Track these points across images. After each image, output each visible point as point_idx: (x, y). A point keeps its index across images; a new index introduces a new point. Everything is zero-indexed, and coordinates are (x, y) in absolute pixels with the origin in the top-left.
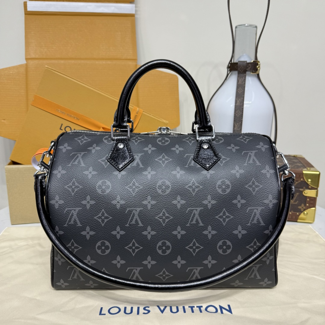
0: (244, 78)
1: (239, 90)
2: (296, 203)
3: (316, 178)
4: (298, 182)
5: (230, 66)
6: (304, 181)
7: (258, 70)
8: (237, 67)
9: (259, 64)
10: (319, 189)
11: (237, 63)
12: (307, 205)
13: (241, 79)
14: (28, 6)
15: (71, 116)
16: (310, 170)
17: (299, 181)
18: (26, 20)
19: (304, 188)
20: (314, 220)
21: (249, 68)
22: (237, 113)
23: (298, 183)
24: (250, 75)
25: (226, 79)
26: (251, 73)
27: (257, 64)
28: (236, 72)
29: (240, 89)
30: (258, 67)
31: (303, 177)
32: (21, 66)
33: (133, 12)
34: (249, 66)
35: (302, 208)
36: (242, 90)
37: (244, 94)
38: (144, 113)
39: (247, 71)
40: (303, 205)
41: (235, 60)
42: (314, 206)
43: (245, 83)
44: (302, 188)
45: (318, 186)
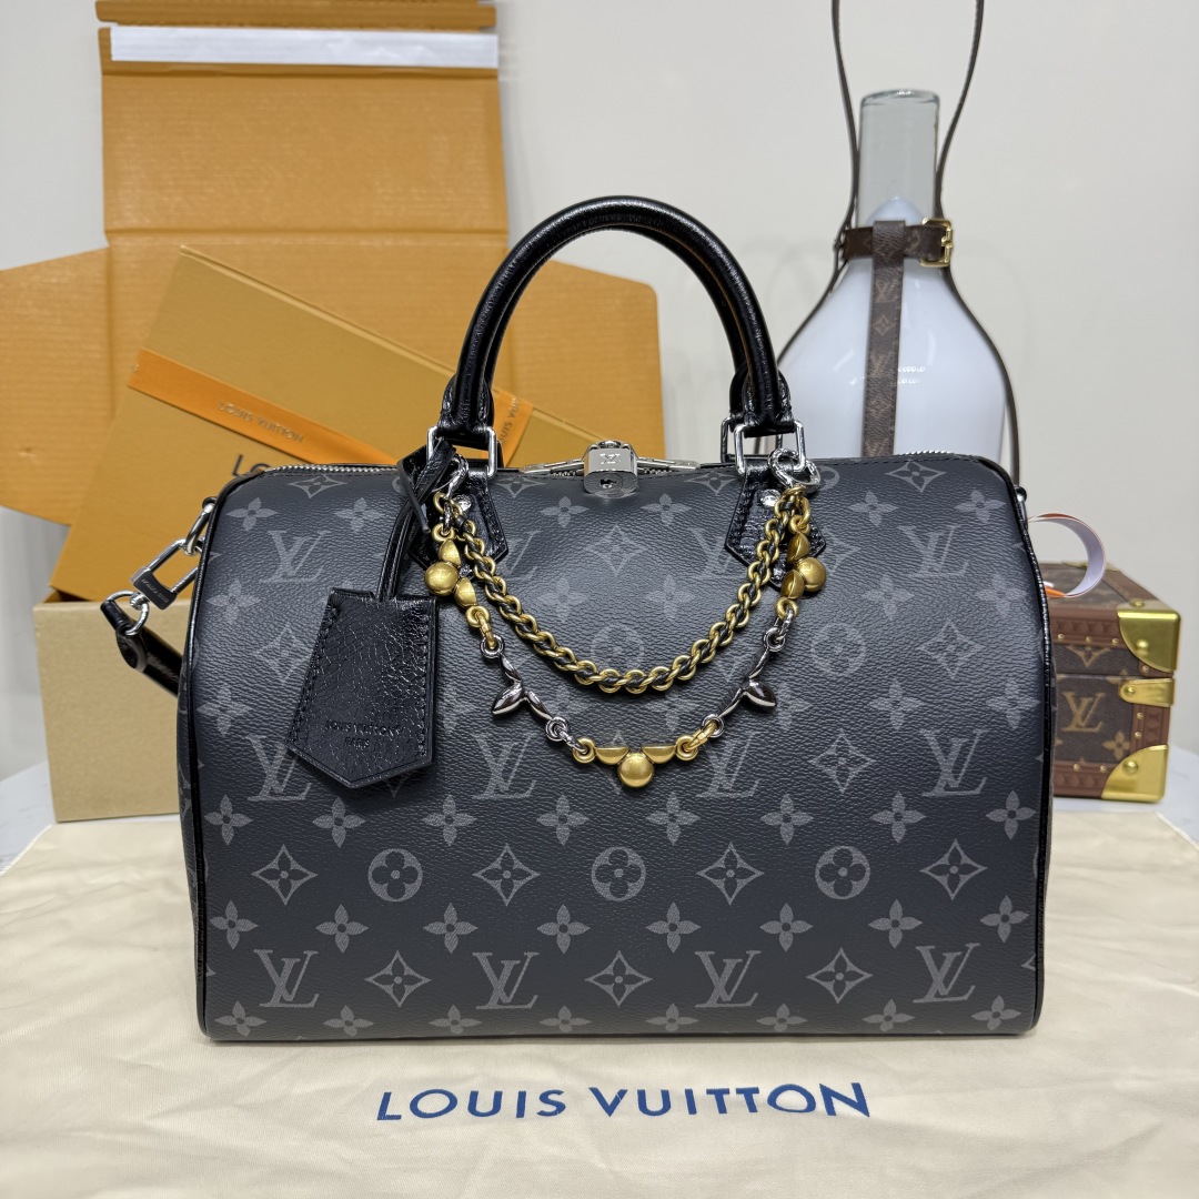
0: (896, 281)
1: (879, 325)
2: (1096, 730)
3: (1167, 637)
4: (1102, 652)
5: (846, 239)
6: (1122, 649)
7: (947, 252)
8: (870, 242)
9: (949, 230)
10: (1177, 675)
11: (870, 230)
12: (1137, 734)
13: (886, 285)
14: (114, 42)
15: (272, 427)
16: (1145, 608)
17: (1107, 650)
18: (107, 93)
19: (1124, 672)
20: (1162, 792)
21: (915, 245)
22: (873, 407)
23: (1101, 656)
24: (918, 273)
25: (830, 288)
26: (923, 264)
27: (944, 233)
28: (868, 261)
29: (884, 321)
30: (948, 242)
31: (1120, 632)
32: (88, 257)
33: (491, 63)
34: (915, 239)
35: (1119, 745)
36: (889, 325)
37: (898, 338)
38: (536, 414)
39: (905, 256)
40: (1120, 736)
41: (863, 220)
42: (1162, 739)
43: (900, 301)
44: (1117, 674)
45: (1174, 666)
